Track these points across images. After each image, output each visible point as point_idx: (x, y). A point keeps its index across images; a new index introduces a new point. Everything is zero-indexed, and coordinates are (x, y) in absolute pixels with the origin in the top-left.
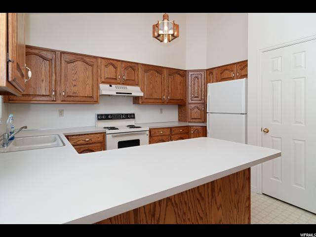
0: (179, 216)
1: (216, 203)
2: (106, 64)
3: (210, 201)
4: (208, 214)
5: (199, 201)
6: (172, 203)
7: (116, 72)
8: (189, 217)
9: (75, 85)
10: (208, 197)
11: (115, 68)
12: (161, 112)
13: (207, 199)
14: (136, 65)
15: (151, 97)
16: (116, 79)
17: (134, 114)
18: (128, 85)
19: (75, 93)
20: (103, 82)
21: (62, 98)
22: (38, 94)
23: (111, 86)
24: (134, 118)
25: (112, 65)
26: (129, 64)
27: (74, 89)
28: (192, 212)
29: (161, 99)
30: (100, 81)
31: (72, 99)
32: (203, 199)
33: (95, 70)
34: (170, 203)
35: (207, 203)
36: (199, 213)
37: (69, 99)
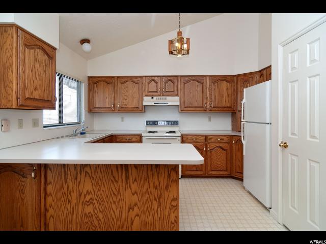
0: (95, 186)
1: (131, 189)
2: (149, 81)
3: (124, 185)
4: (122, 194)
5: (113, 182)
6: (90, 176)
7: (157, 86)
8: (104, 189)
9: (126, 100)
10: (122, 182)
11: (157, 83)
12: (210, 120)
13: (120, 183)
14: (175, 78)
15: (191, 106)
16: (157, 92)
17: (178, 122)
18: (168, 95)
19: (126, 105)
20: (146, 95)
21: (118, 109)
22: (97, 106)
23: (153, 98)
24: (178, 124)
25: (154, 80)
26: (169, 78)
27: (126, 102)
28: (106, 187)
29: (202, 107)
30: (144, 95)
31: (124, 109)
32: (117, 181)
33: (140, 88)
34: (87, 175)
35: (121, 185)
36: (113, 191)
37: (122, 109)
